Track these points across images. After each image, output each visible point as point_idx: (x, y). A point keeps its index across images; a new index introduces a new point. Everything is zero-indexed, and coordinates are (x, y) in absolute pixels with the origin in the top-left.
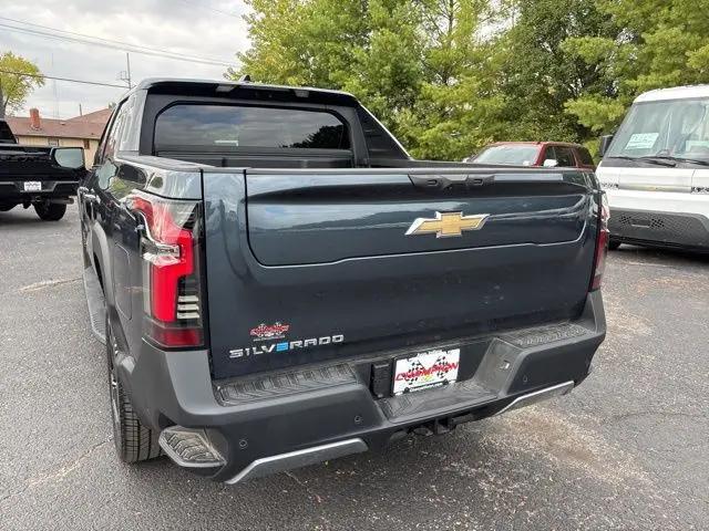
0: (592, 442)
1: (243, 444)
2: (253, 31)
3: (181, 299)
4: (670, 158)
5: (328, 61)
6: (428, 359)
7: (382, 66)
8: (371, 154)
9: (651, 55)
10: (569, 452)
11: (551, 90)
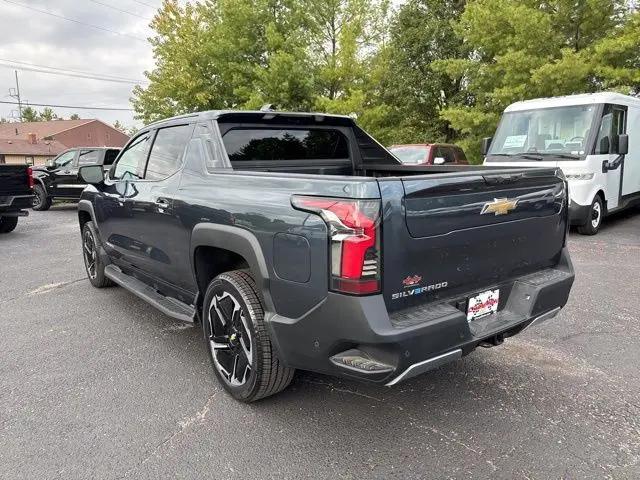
0: (555, 354)
1: (407, 354)
2: (158, 52)
3: (366, 262)
4: (538, 154)
5: (231, 78)
6: (484, 297)
7: (280, 83)
8: (365, 162)
9: (502, 73)
10: (545, 362)
11: (422, 100)
